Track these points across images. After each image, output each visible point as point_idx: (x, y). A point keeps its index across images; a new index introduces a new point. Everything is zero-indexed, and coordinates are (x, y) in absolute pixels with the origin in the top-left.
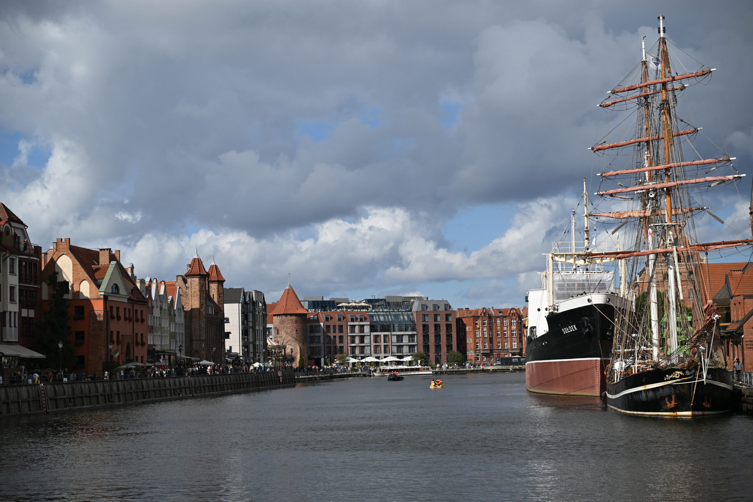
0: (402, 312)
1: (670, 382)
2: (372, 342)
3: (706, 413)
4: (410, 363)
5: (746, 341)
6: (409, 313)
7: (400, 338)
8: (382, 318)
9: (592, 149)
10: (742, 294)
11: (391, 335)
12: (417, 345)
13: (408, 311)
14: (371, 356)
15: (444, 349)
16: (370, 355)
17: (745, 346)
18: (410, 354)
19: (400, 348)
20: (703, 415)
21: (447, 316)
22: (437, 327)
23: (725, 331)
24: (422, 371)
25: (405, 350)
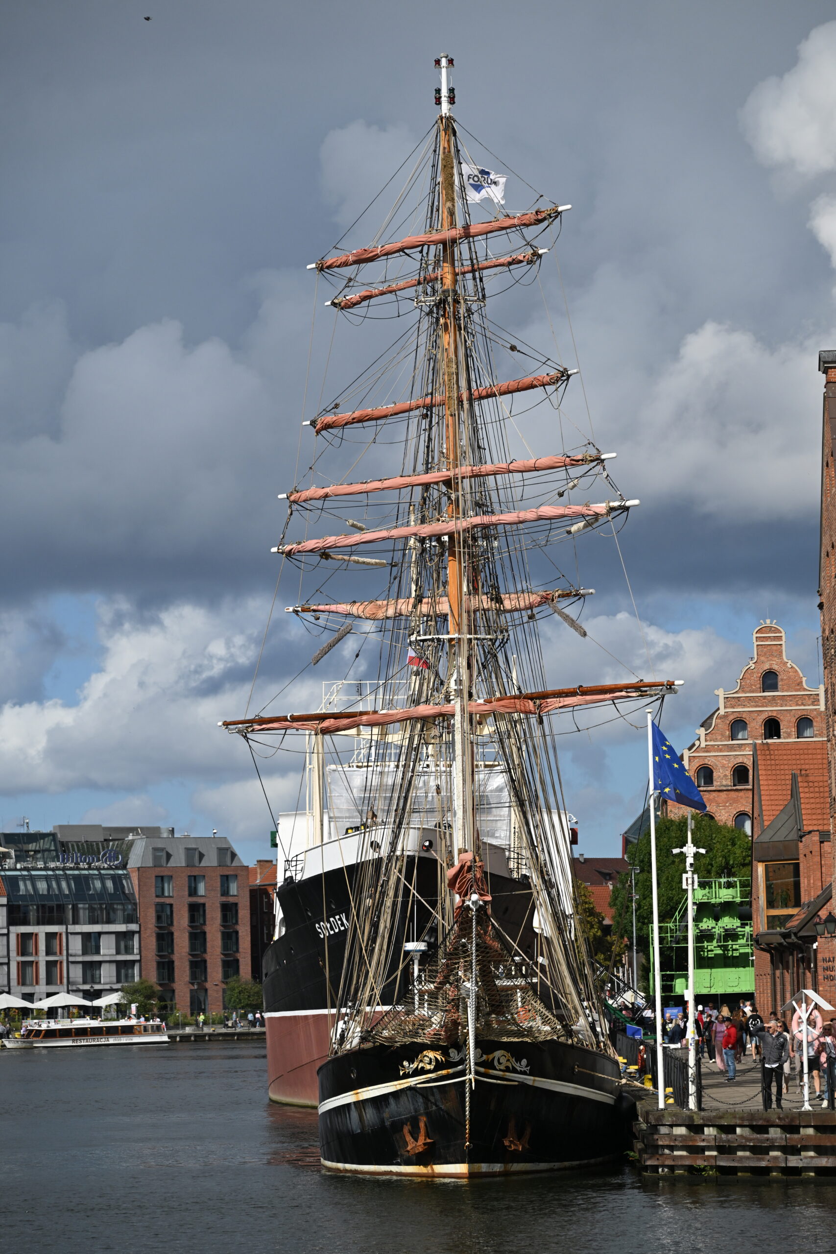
0: (98, 869)
1: (412, 1082)
2: (13, 954)
3: (516, 1167)
4: (121, 1010)
5: (824, 960)
6: (120, 872)
7: (91, 942)
8: (42, 886)
9: (313, 423)
10: (815, 828)
11: (67, 933)
12: (139, 961)
13: (117, 868)
14: (9, 993)
15: (215, 972)
16: (6, 989)
17: (820, 971)
18: (118, 986)
19: (91, 969)
20: (505, 1174)
21: (226, 879)
22: (196, 911)
23: (783, 930)
24: (140, 1034)
25: (107, 974)
